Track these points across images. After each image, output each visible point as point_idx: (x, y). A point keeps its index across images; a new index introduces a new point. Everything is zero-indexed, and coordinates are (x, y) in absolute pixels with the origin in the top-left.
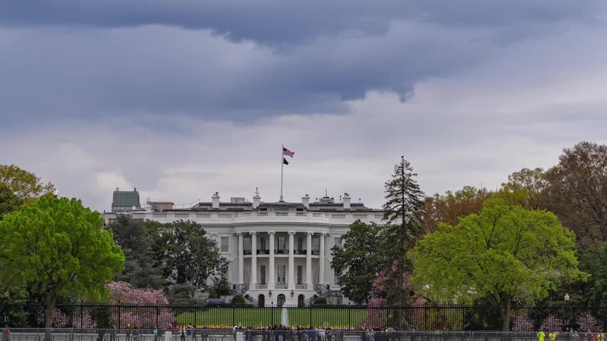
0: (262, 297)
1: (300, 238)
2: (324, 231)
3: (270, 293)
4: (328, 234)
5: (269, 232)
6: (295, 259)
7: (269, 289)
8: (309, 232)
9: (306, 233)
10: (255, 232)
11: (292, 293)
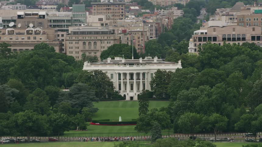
0: (125, 95)
1: (138, 74)
2: (146, 72)
3: (128, 94)
4: (148, 72)
5: (127, 73)
6: (136, 82)
7: (127, 92)
8: (141, 72)
9: (140, 73)
10: (122, 72)
11: (135, 94)
